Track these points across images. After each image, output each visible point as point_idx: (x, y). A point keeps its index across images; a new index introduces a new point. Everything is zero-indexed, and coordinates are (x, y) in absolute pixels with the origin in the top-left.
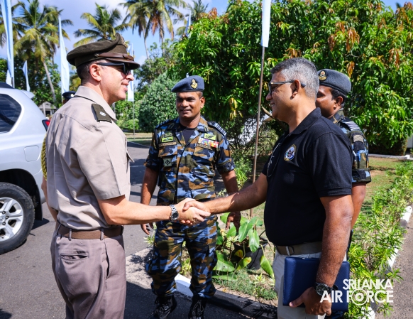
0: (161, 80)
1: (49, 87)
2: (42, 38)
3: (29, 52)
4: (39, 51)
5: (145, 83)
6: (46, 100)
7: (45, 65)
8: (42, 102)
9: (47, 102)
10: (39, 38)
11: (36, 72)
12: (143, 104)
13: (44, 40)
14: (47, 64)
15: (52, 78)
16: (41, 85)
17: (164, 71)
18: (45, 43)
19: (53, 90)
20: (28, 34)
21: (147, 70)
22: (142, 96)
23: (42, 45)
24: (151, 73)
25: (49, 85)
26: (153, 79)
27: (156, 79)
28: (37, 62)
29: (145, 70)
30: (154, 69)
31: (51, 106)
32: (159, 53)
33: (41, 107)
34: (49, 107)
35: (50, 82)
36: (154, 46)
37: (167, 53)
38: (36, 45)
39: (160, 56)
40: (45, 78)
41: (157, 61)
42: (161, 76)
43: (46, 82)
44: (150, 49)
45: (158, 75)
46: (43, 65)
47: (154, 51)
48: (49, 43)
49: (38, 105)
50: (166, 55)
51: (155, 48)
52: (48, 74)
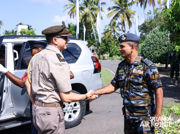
0: (154, 32)
1: (94, 38)
2: (92, 13)
3: (85, 20)
4: (90, 19)
5: (144, 34)
6: (93, 44)
7: (92, 26)
8: (91, 46)
9: (93, 46)
10: (90, 13)
11: (88, 30)
12: (143, 46)
13: (92, 14)
14: (93, 26)
15: (95, 33)
16: (90, 36)
17: (156, 27)
18: (93, 15)
19: (96, 39)
20: (86, 11)
21: (145, 26)
22: (142, 41)
23: (91, 16)
24: (147, 28)
25: (94, 37)
26: (149, 31)
27: (150, 31)
28: (89, 25)
29: (144, 26)
30: (149, 26)
31: (95, 47)
32: (153, 16)
33: (90, 48)
34: (94, 48)
35: (95, 35)
36: (149, 12)
37: (157, 16)
38: (89, 17)
39: (153, 18)
40: (92, 33)
41: (152, 21)
42: (154, 29)
43: (93, 35)
44: (147, 14)
45: (152, 29)
46: (91, 27)
47: (150, 15)
48: (94, 15)
49: (89, 47)
50: (156, 17)
51: (150, 13)
52: (94, 31)
